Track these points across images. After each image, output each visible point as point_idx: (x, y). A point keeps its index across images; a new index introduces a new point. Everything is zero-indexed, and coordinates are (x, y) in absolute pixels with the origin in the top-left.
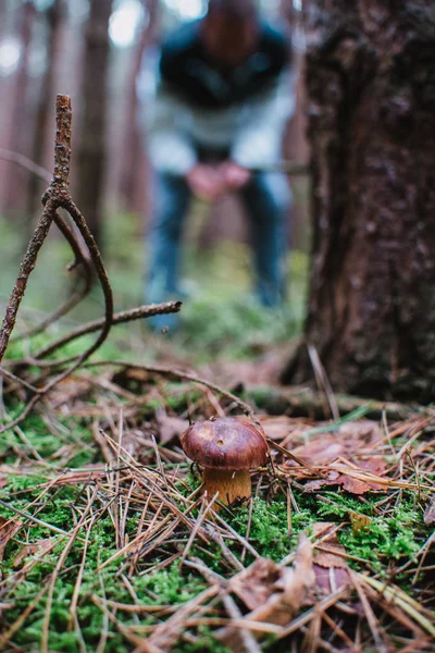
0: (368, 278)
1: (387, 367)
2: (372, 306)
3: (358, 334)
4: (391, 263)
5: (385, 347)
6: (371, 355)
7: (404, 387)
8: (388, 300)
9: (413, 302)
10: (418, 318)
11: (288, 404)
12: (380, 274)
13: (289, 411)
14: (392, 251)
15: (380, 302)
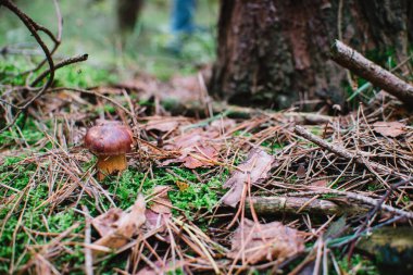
0: (242, 27)
1: (250, 84)
2: (244, 45)
3: (236, 63)
4: (255, 17)
5: (250, 72)
6: (242, 76)
7: (259, 97)
8: (253, 41)
9: (266, 43)
10: (269, 53)
11: (185, 108)
12: (248, 25)
13: (185, 113)
14: (255, 10)
15: (247, 42)
